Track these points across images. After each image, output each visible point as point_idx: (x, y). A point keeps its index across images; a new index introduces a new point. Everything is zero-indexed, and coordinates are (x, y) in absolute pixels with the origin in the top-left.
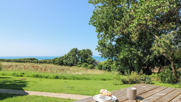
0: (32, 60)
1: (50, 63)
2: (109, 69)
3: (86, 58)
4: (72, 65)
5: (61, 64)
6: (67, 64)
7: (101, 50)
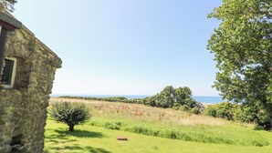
0: (122, 99)
1: (140, 103)
2: (227, 116)
3: (184, 98)
4: (166, 107)
5: (153, 104)
6: (159, 106)
7: (222, 88)
